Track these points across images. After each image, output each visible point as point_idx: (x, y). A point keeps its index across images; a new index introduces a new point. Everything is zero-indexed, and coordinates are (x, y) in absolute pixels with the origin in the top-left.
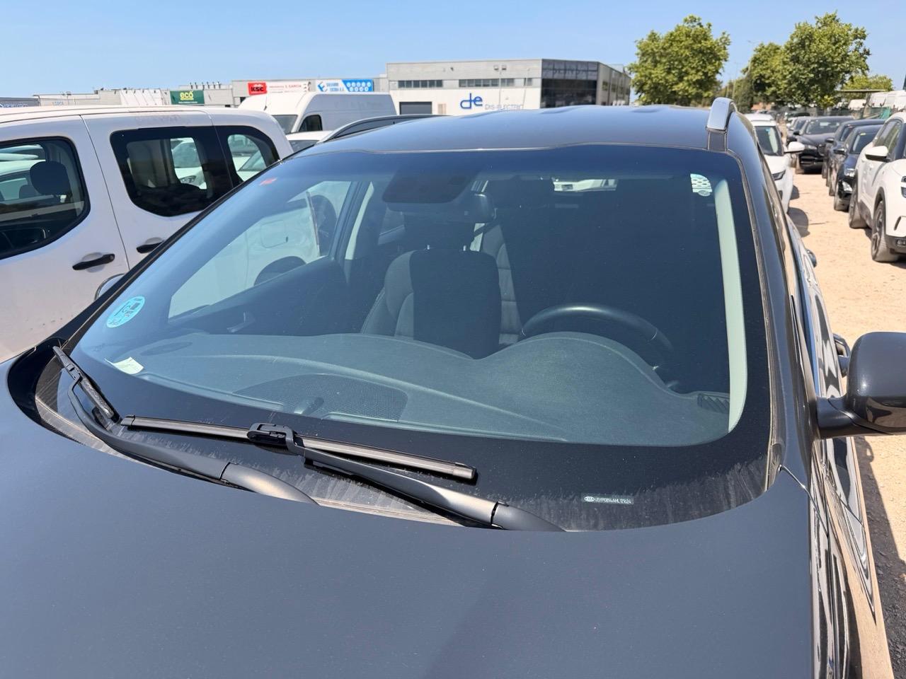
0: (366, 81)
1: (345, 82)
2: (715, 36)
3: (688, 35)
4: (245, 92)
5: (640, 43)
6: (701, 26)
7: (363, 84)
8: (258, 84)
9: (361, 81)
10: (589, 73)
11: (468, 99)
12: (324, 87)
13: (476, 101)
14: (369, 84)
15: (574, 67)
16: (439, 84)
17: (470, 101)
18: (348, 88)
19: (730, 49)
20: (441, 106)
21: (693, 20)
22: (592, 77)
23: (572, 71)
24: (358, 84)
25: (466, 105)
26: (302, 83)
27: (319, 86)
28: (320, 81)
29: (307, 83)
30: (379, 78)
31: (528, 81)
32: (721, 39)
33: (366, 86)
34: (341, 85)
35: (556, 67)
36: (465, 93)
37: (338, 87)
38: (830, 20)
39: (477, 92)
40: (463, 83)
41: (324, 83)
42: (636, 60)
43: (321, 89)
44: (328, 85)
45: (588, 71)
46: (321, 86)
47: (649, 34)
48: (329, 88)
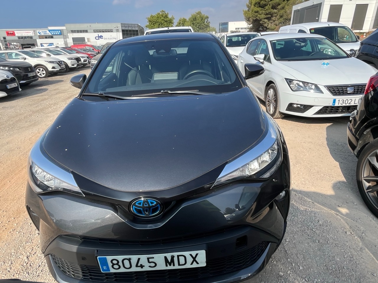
0: (58, 30)
1: (49, 31)
2: (170, 16)
3: (162, 16)
4: (5, 35)
5: (148, 18)
6: (166, 13)
7: (57, 32)
8: (11, 32)
9: (56, 30)
10: (136, 28)
11: (98, 36)
12: (41, 33)
13: (101, 37)
14: (59, 32)
15: (131, 26)
16: (86, 31)
17: (99, 37)
18: (51, 33)
19: (174, 21)
20: (88, 39)
21: (163, 11)
22: (137, 29)
23: (130, 27)
24: (55, 32)
25: (97, 38)
26: (31, 31)
27: (39, 32)
28: (39, 31)
29: (33, 31)
30: (63, 30)
31: (117, 31)
32: (172, 17)
33: (58, 32)
34: (48, 32)
35: (126, 26)
36: (96, 34)
37: (47, 33)
38: (199, 13)
39: (100, 34)
40: (95, 31)
41: (41, 31)
42: (148, 24)
43: (40, 33)
44: (42, 32)
45: (135, 27)
46: (40, 32)
47: (150, 15)
48: (43, 33)
